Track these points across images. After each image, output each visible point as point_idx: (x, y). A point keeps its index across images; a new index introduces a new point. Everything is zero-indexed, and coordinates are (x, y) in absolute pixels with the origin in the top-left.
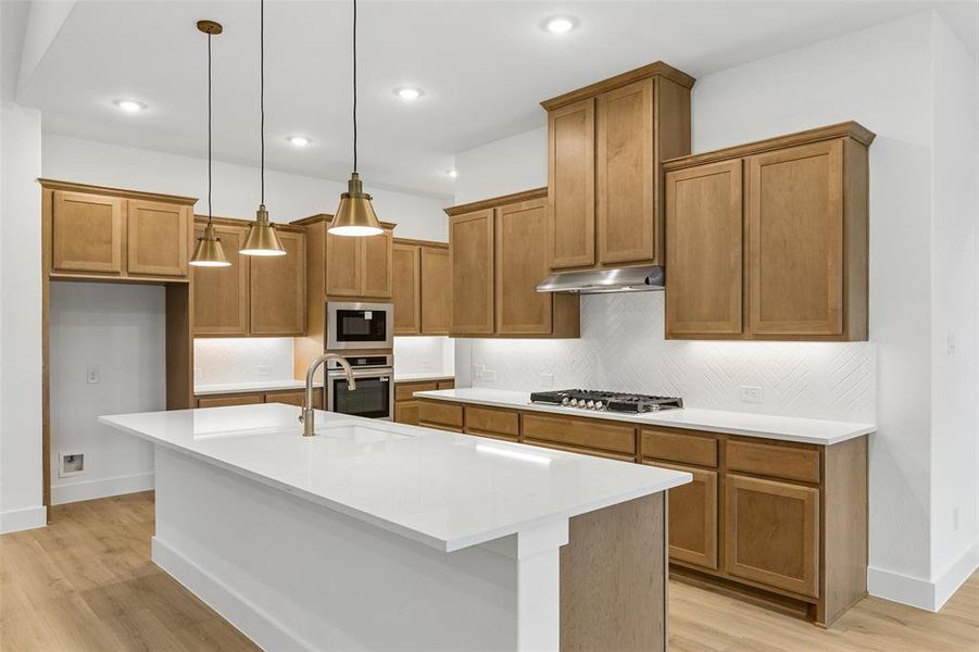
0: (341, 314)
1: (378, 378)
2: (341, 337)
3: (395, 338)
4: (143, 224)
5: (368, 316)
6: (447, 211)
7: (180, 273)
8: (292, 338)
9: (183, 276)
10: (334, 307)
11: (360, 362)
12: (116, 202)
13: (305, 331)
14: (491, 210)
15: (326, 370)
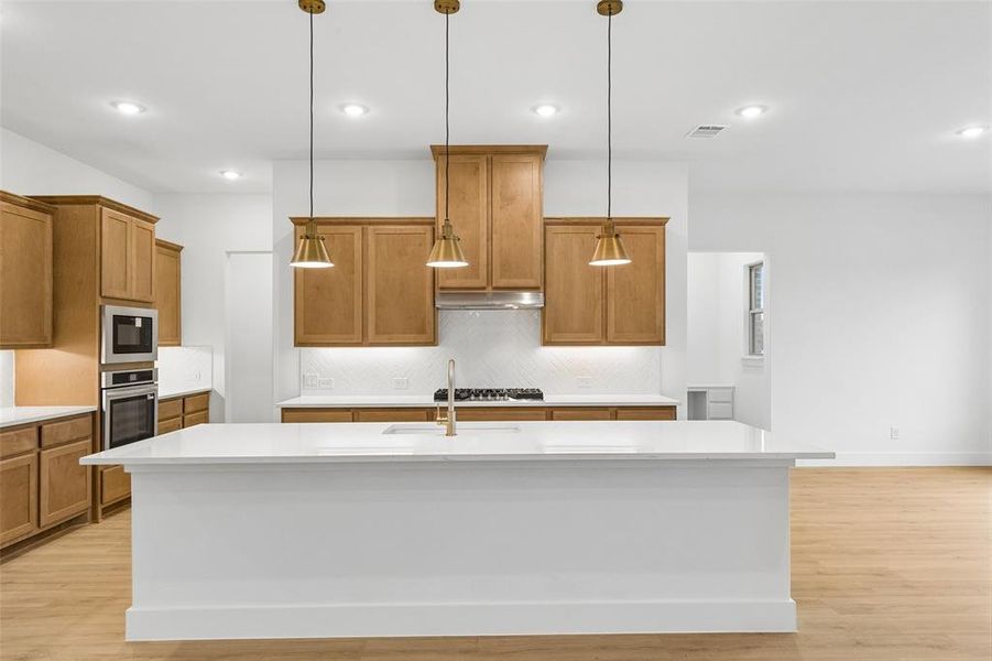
0: (118, 320)
1: (146, 396)
2: (118, 349)
3: (159, 348)
5: (139, 323)
6: (292, 219)
8: (13, 351)
10: (111, 311)
11: (133, 377)
13: (52, 335)
14: (360, 228)
15: (101, 390)
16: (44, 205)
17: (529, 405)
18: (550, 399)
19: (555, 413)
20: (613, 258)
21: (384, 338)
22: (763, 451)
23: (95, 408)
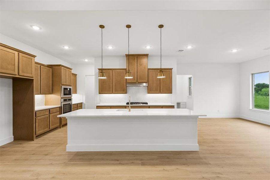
0: (65, 89)
1: (70, 104)
2: (65, 94)
3: (72, 94)
4: (23, 61)
5: (68, 89)
6: (98, 69)
7: (32, 76)
8: (44, 95)
9: (32, 77)
10: (63, 87)
11: (67, 100)
12: (16, 53)
13: (52, 92)
14: (111, 70)
15: (61, 102)
16: (50, 66)
17: (145, 105)
18: (149, 104)
19: (150, 107)
20: (162, 76)
21: (116, 92)
22: (192, 115)
23: (60, 106)
